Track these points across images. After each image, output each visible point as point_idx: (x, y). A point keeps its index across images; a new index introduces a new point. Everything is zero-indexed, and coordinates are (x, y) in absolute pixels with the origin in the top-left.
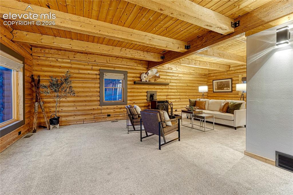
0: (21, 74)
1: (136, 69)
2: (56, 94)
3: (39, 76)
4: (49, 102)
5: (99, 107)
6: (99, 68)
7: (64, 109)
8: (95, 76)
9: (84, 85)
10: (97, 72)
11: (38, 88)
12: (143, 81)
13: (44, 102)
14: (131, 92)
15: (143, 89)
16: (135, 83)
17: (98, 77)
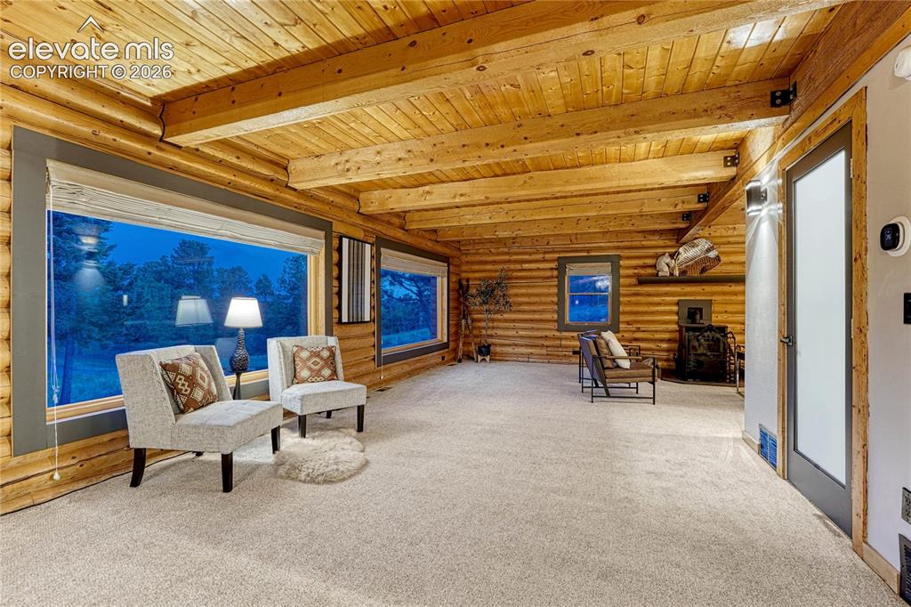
0: (445, 279)
1: (644, 247)
2: (485, 307)
3: (468, 280)
4: (480, 320)
5: (557, 334)
6: (558, 255)
7: (500, 332)
8: (549, 274)
9: (530, 291)
10: (553, 265)
11: (466, 299)
12: (660, 274)
13: (473, 320)
14: (629, 303)
15: (666, 294)
16: (642, 282)
17: (555, 273)
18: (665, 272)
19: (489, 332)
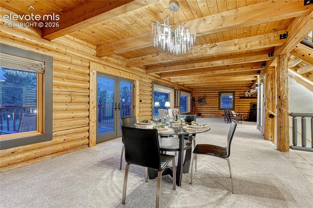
0: (190, 97)
1: (241, 89)
2: (200, 104)
3: (195, 97)
4: (198, 107)
5: (218, 111)
6: (219, 91)
7: (203, 110)
8: (216, 96)
9: (211, 100)
10: (218, 93)
11: (194, 102)
12: (246, 96)
13: (196, 107)
14: (237, 103)
15: (247, 101)
16: (241, 98)
17: (218, 95)
18: (247, 95)
19: (201, 110)
